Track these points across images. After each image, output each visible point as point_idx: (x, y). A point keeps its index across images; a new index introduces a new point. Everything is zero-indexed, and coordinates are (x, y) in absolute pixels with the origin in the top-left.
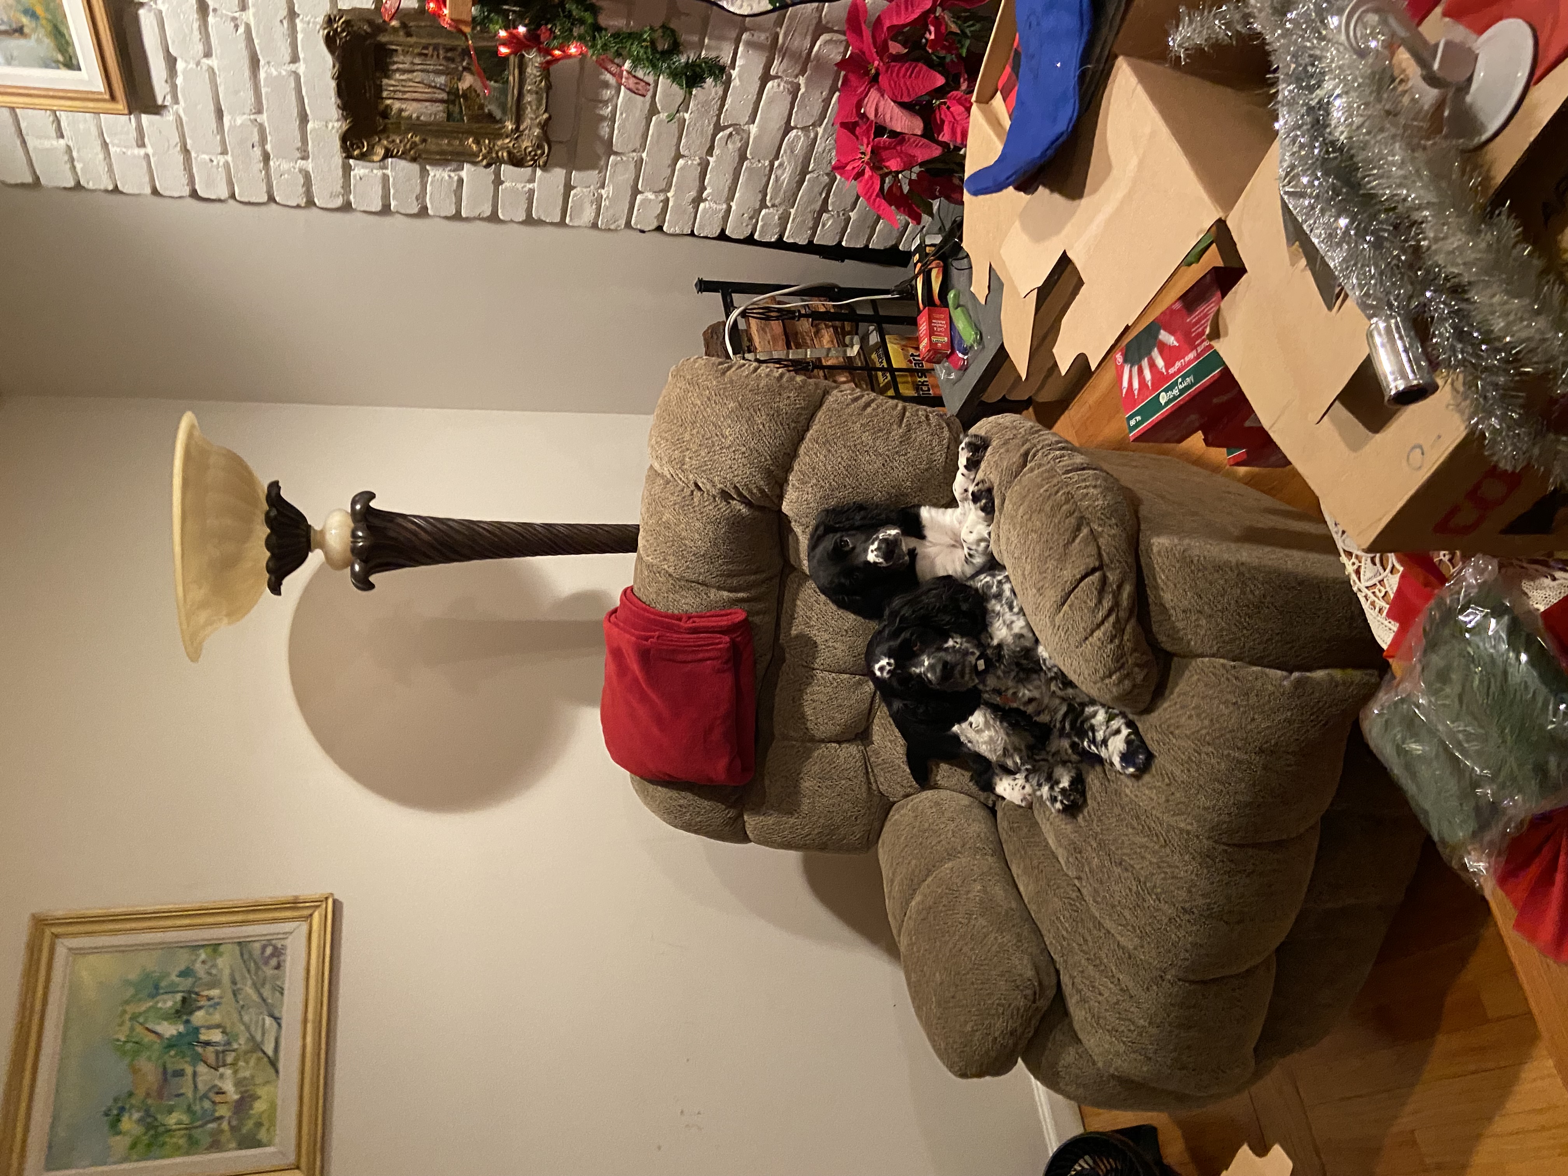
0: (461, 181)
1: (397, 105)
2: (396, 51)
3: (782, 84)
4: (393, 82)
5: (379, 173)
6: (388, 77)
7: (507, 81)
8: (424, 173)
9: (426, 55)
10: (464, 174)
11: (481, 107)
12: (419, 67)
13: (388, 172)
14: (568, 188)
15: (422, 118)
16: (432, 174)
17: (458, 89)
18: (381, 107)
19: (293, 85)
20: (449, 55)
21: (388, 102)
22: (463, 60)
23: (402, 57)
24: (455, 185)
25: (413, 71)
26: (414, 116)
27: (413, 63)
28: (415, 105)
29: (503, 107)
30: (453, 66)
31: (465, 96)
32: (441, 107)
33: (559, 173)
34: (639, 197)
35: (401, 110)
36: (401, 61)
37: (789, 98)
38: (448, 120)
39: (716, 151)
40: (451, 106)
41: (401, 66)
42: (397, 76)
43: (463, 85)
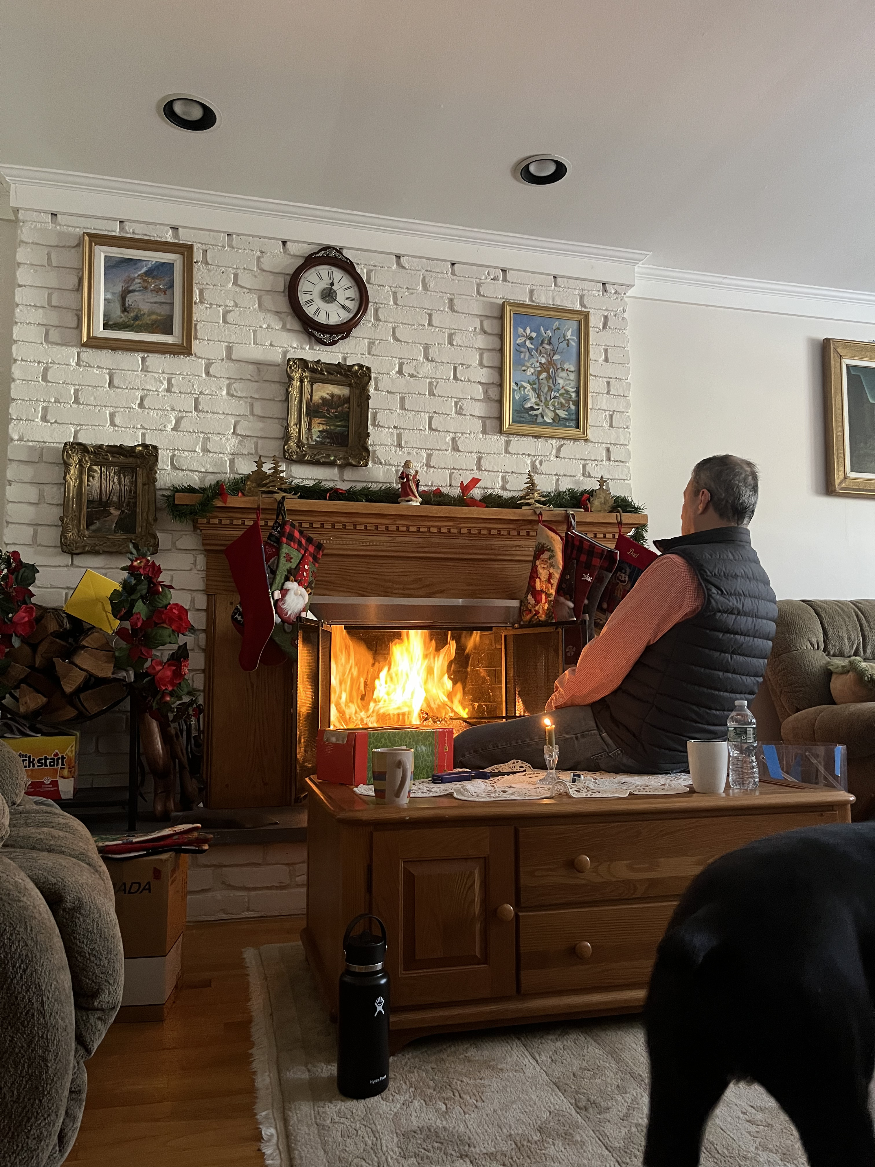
2: (133, 478)
4: (112, 474)
6: (115, 472)
9: (130, 492)
11: (98, 519)
12: (123, 488)
17: (109, 507)
18: (95, 467)
20: (131, 504)
21: (98, 471)
22: (129, 510)
25: (120, 485)
26: (90, 483)
27: (125, 485)
28: (98, 484)
29: (100, 530)
30: (124, 505)
31: (105, 510)
32: (97, 497)
35: (93, 477)
36: (126, 480)
38: (88, 501)
40: (97, 503)
41: (123, 479)
42: (116, 478)
43: (112, 510)
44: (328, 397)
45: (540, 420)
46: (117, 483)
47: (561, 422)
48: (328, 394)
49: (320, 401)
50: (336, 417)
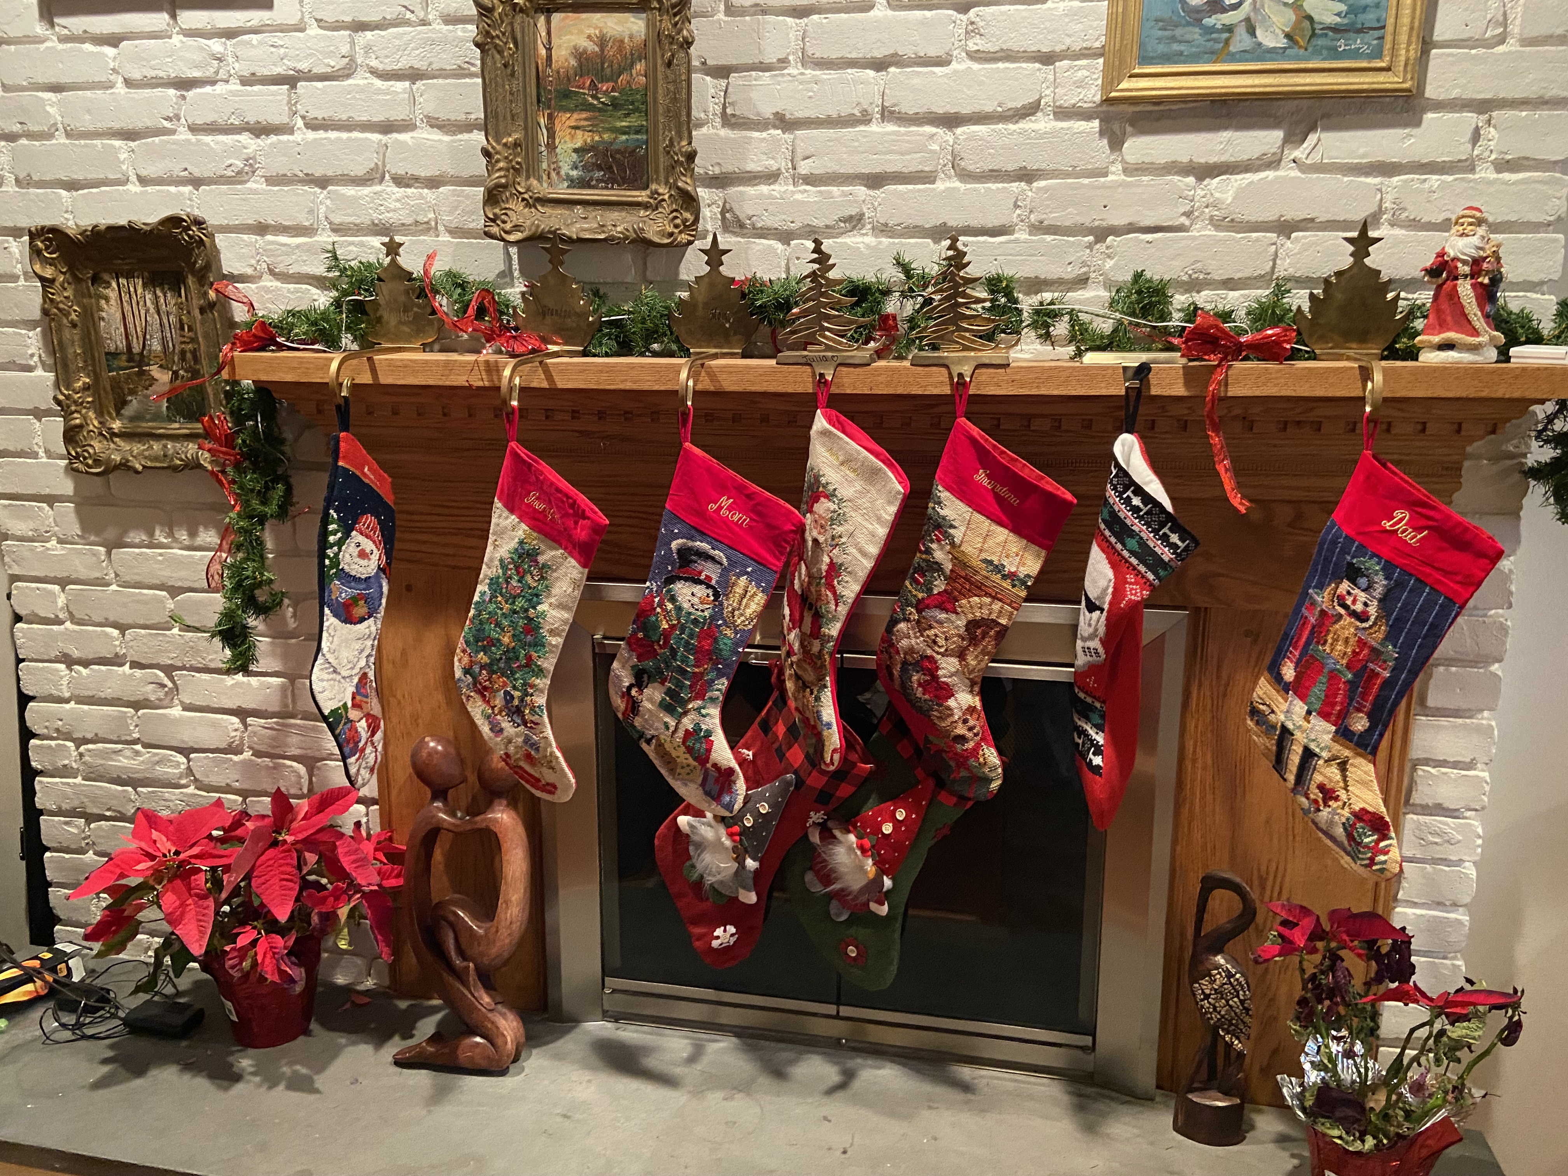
0: (30, 369)
1: (112, 294)
2: (180, 296)
3: (238, 733)
4: (140, 291)
5: (18, 269)
6: (145, 286)
7: (171, 420)
8: (31, 325)
9: (182, 329)
10: (39, 372)
11: (133, 392)
12: (165, 321)
13: (22, 282)
14: (50, 500)
15: (102, 324)
16: (31, 334)
17: (149, 365)
18: (106, 277)
19: (111, 176)
20: (189, 355)
21: (114, 285)
22: (186, 371)
23: (173, 302)
24: (23, 362)
25: (159, 314)
26: (104, 314)
27: (168, 314)
28: (119, 315)
29: (137, 418)
30: (176, 359)
31: (142, 373)
32: (122, 345)
33: (67, 487)
34: (56, 588)
35: (107, 299)
36: (169, 301)
37: (223, 745)
38: (107, 354)
39: (138, 673)
40: (124, 357)
41: (162, 300)
42: (149, 296)
43: (155, 371)
44: (592, 47)
45: (1241, 41)
46: (152, 310)
47: (1320, 42)
48: (589, 37)
49: (573, 62)
50: (615, 105)
